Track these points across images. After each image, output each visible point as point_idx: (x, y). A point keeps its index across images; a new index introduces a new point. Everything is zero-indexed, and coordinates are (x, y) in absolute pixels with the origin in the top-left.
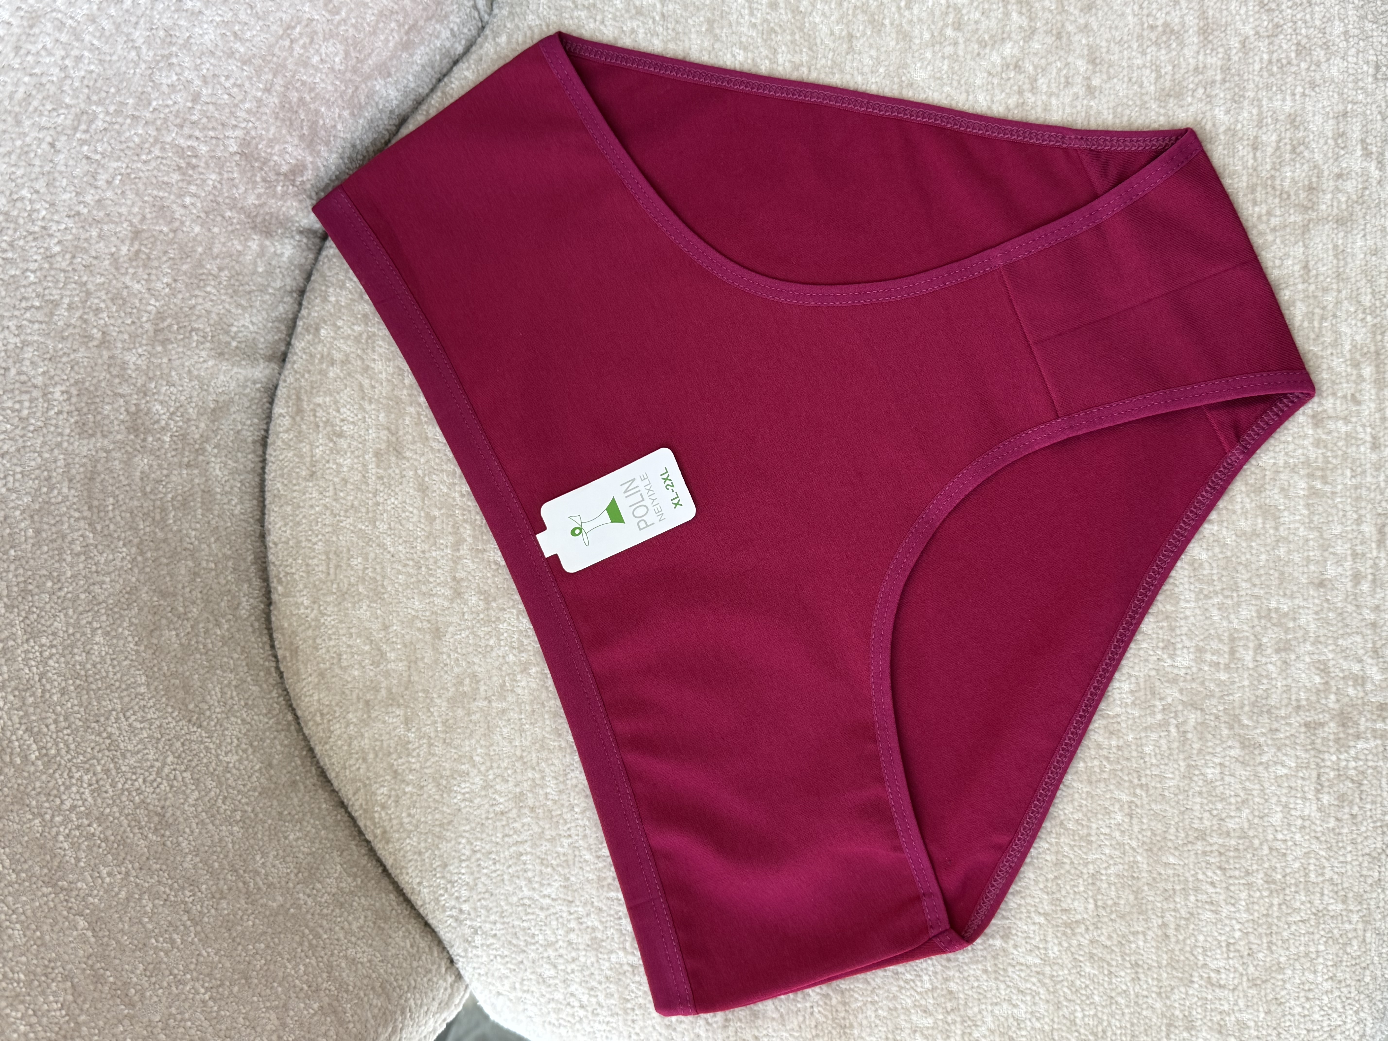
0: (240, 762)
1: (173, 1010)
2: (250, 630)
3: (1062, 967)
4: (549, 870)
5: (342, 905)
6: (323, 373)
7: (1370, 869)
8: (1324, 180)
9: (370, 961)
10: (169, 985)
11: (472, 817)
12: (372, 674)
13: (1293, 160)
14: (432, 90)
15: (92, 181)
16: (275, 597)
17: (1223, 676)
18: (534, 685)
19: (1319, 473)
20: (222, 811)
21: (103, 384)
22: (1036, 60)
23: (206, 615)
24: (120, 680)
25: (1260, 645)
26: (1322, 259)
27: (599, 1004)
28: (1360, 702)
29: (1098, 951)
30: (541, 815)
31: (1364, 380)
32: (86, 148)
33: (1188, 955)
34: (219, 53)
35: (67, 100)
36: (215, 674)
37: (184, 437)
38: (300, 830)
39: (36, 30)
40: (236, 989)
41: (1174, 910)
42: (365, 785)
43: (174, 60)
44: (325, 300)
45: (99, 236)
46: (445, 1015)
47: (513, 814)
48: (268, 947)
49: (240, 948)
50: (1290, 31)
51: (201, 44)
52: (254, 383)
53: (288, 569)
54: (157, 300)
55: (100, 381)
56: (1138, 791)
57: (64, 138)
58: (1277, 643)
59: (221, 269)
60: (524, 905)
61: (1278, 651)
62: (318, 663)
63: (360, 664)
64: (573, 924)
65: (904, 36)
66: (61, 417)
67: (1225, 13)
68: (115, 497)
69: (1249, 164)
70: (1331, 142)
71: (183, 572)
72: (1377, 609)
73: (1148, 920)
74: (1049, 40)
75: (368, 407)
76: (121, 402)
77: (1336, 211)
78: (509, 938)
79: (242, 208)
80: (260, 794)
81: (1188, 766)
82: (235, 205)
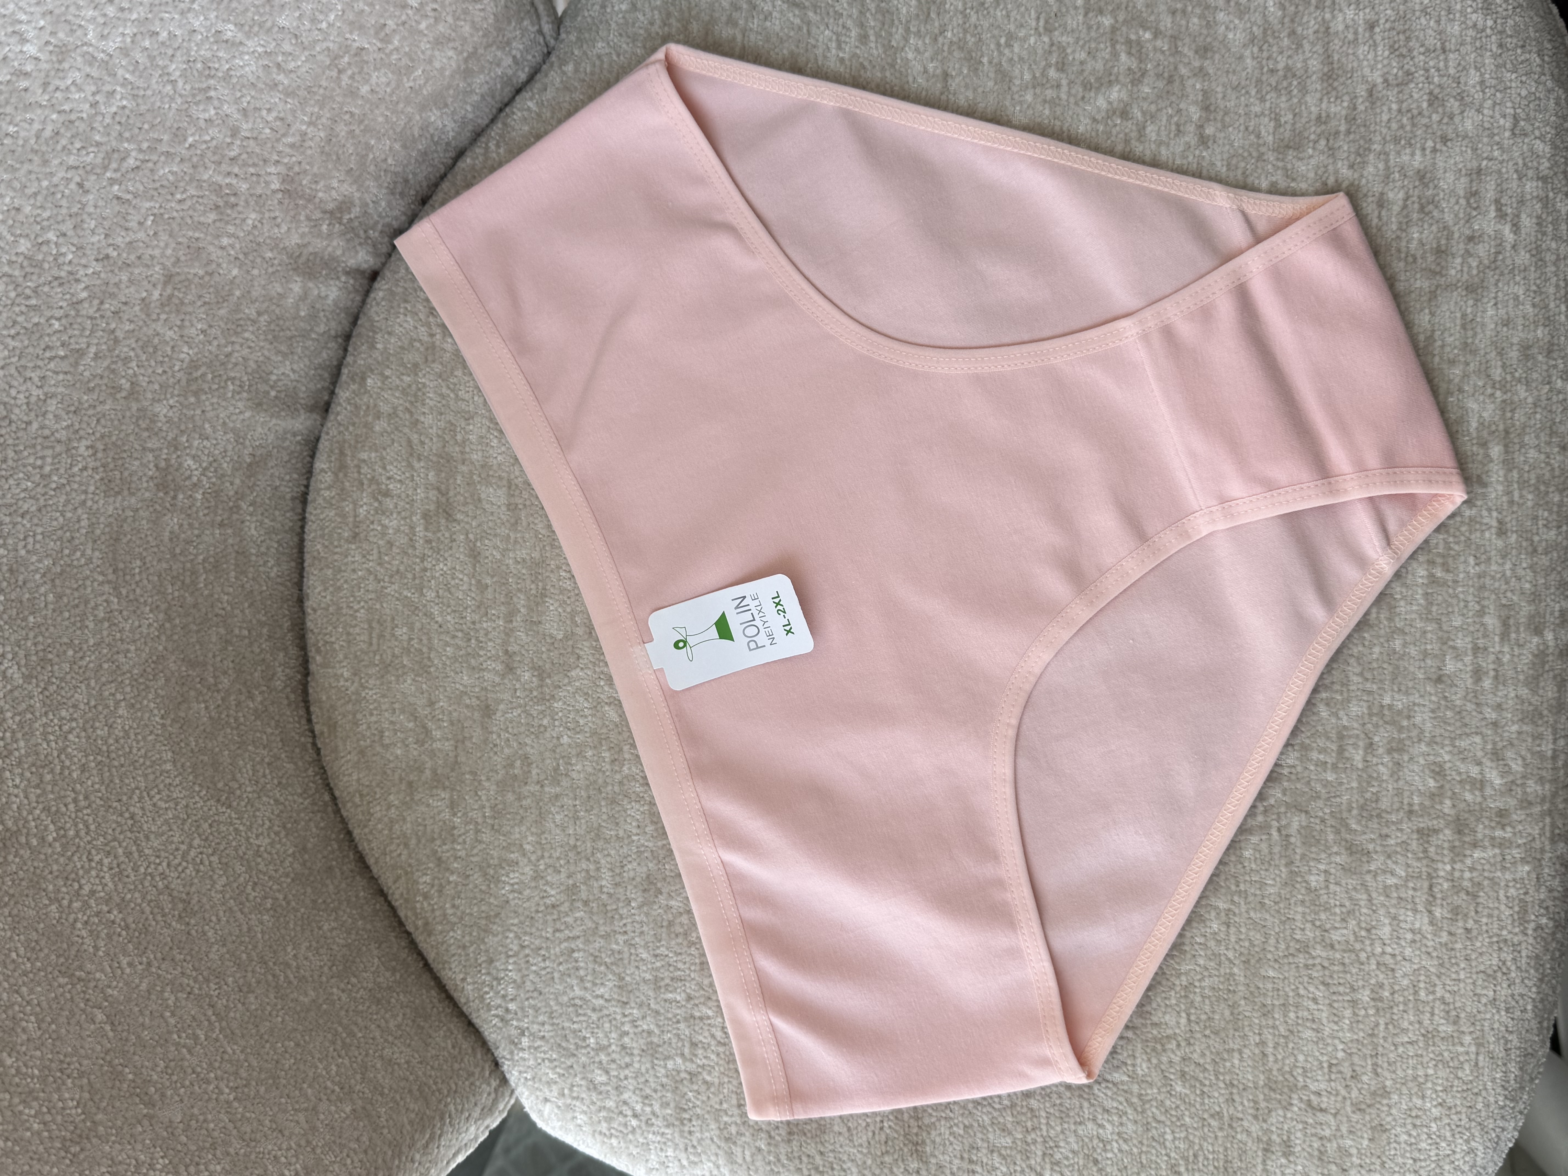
0: (272, 844)
1: (196, 1111)
2: (286, 702)
3: (1151, 1085)
4: (603, 968)
5: (378, 1002)
6: (368, 426)
7: (1485, 988)
8: (1454, 242)
9: (407, 1062)
10: (192, 1084)
11: (520, 910)
12: (415, 753)
13: (1421, 220)
14: (493, 121)
15: (122, 222)
16: (313, 667)
17: (1330, 777)
18: (590, 769)
19: (1439, 560)
20: (251, 898)
21: (132, 438)
22: (1145, 106)
23: (238, 686)
24: (145, 756)
25: (1371, 744)
26: (1449, 329)
27: (653, 1113)
28: (1477, 807)
29: (1190, 1069)
30: (595, 910)
31: (1492, 461)
32: (116, 187)
33: (1287, 1076)
34: (260, 85)
35: (97, 138)
36: (247, 750)
37: (217, 493)
38: (336, 919)
39: (66, 65)
40: (262, 1089)
41: (1273, 1027)
42: (407, 873)
43: (212, 93)
44: (372, 347)
45: (130, 281)
46: (486, 1121)
47: (565, 907)
48: (297, 1045)
49: (268, 1045)
50: (1421, 79)
51: (242, 76)
52: (294, 435)
53: (327, 637)
54: (190, 348)
55: (127, 435)
56: (1236, 898)
57: (94, 177)
58: (1389, 743)
59: (259, 314)
60: (574, 1005)
61: (1390, 751)
62: (358, 740)
63: (403, 741)
64: (627, 1028)
65: (1003, 76)
66: (85, 474)
67: (1351, 57)
68: (143, 559)
70: (1463, 202)
71: (214, 640)
72: (1499, 707)
73: (1245, 1037)
74: (1160, 84)
75: (417, 465)
76: (150, 456)
77: (1466, 277)
78: (558, 1040)
79: (284, 248)
80: (293, 880)
81: (1291, 872)
82: (277, 246)
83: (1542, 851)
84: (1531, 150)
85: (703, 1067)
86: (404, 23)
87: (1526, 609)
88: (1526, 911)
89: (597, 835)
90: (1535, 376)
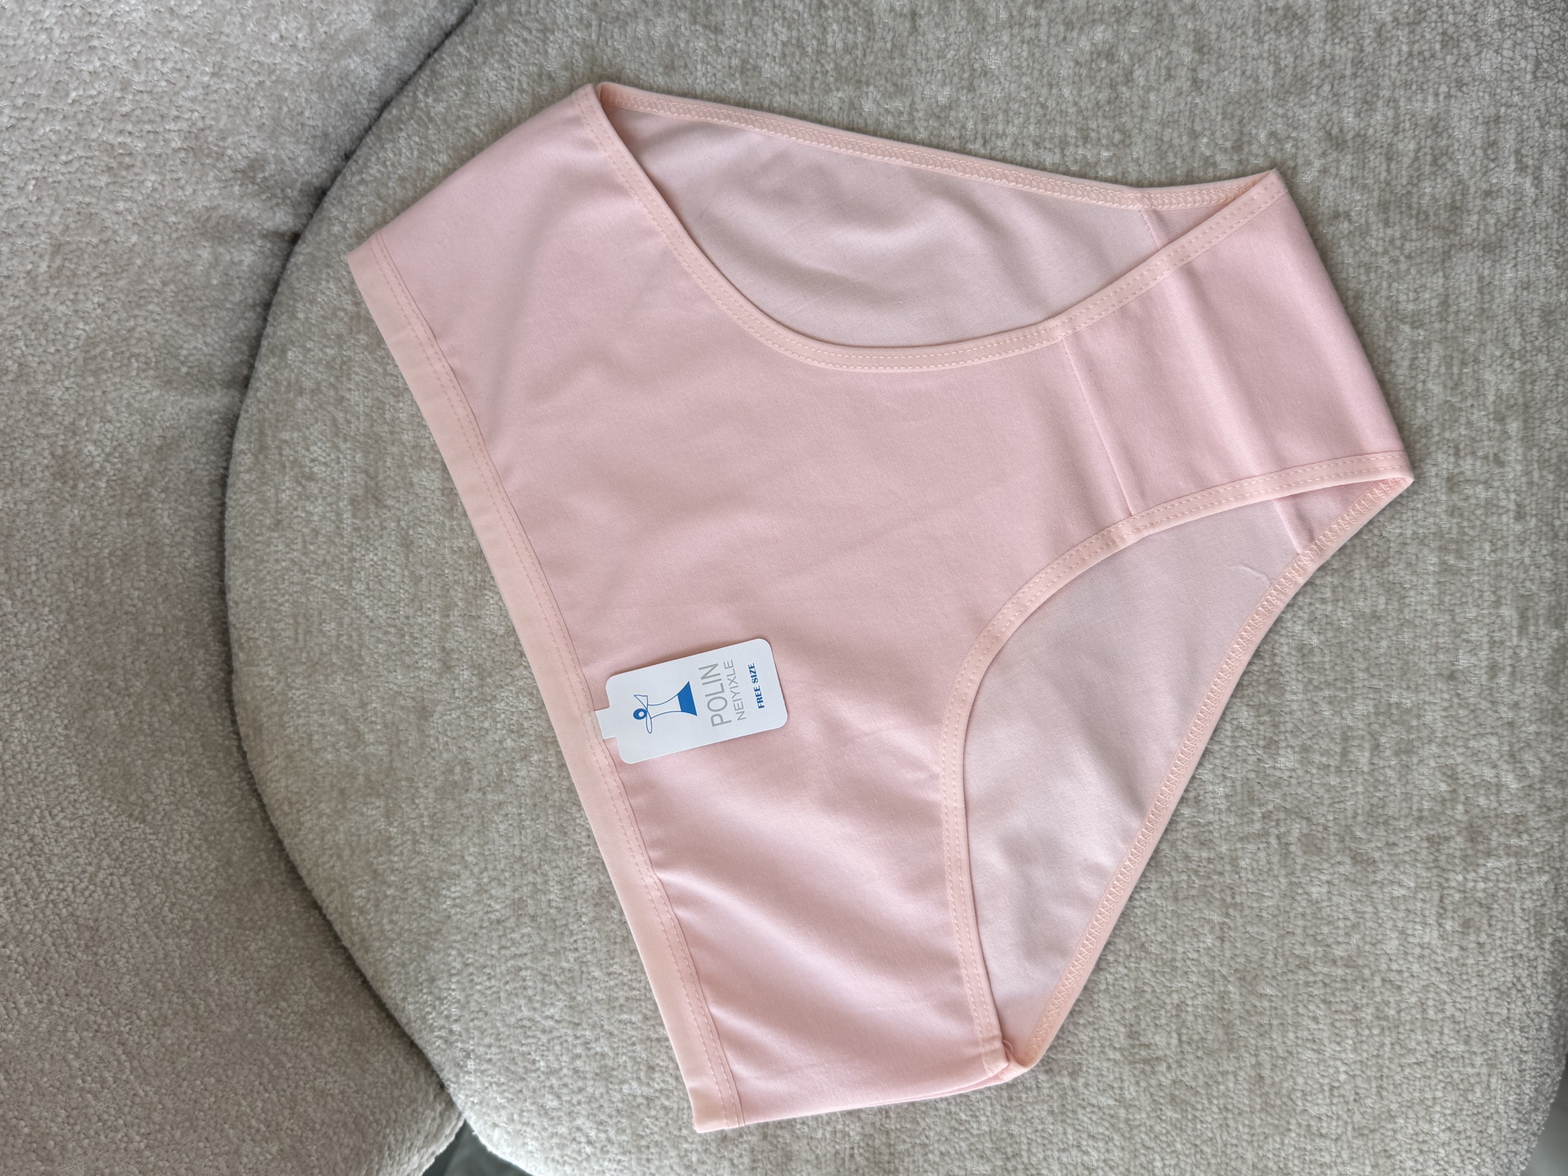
0: (192, 860)
1: (101, 1164)
2: (207, 703)
3: (1139, 1109)
4: (552, 987)
5: (311, 1027)
6: (290, 403)
7: (1498, 1006)
8: (1470, 198)
9: (342, 1092)
10: (97, 1134)
11: (463, 926)
12: (347, 758)
13: (1434, 173)
14: (420, 68)
16: (236, 665)
17: (1334, 780)
18: (534, 775)
19: (1452, 546)
20: (168, 920)
21: (22, 424)
22: (1132, 47)
23: (152, 689)
24: (46, 772)
25: (1378, 745)
26: (1464, 293)
27: (609, 1140)
28: (1492, 814)
29: (1181, 1093)
30: (543, 925)
31: (1509, 438)
33: (1285, 1099)
34: (151, 33)
36: (163, 758)
37: (124, 481)
38: (264, 938)
40: (178, 1134)
41: (1271, 1048)
43: (95, 43)
44: (293, 316)
45: (12, 252)
46: (432, 1148)
47: (511, 923)
48: (219, 1081)
49: (185, 1084)
50: (1434, 17)
51: (128, 22)
52: (210, 413)
53: (250, 633)
54: (87, 323)
55: (17, 421)
58: (1397, 743)
59: (164, 284)
60: (523, 1027)
61: (1397, 754)
62: (286, 744)
63: (333, 745)
64: (579, 1050)
65: (977, 14)
68: (40, 556)
70: (1479, 152)
71: (124, 640)
72: (1516, 706)
73: (1240, 1058)
74: (1149, 23)
75: (343, 446)
76: (45, 444)
77: (1482, 235)
78: (506, 1063)
79: (190, 212)
80: (216, 898)
81: (1291, 883)
82: (181, 209)
83: (1561, 858)
84: (1555, 95)
85: (661, 1091)
87: (1545, 600)
88: (1543, 924)
89: (544, 846)
90: (1557, 344)
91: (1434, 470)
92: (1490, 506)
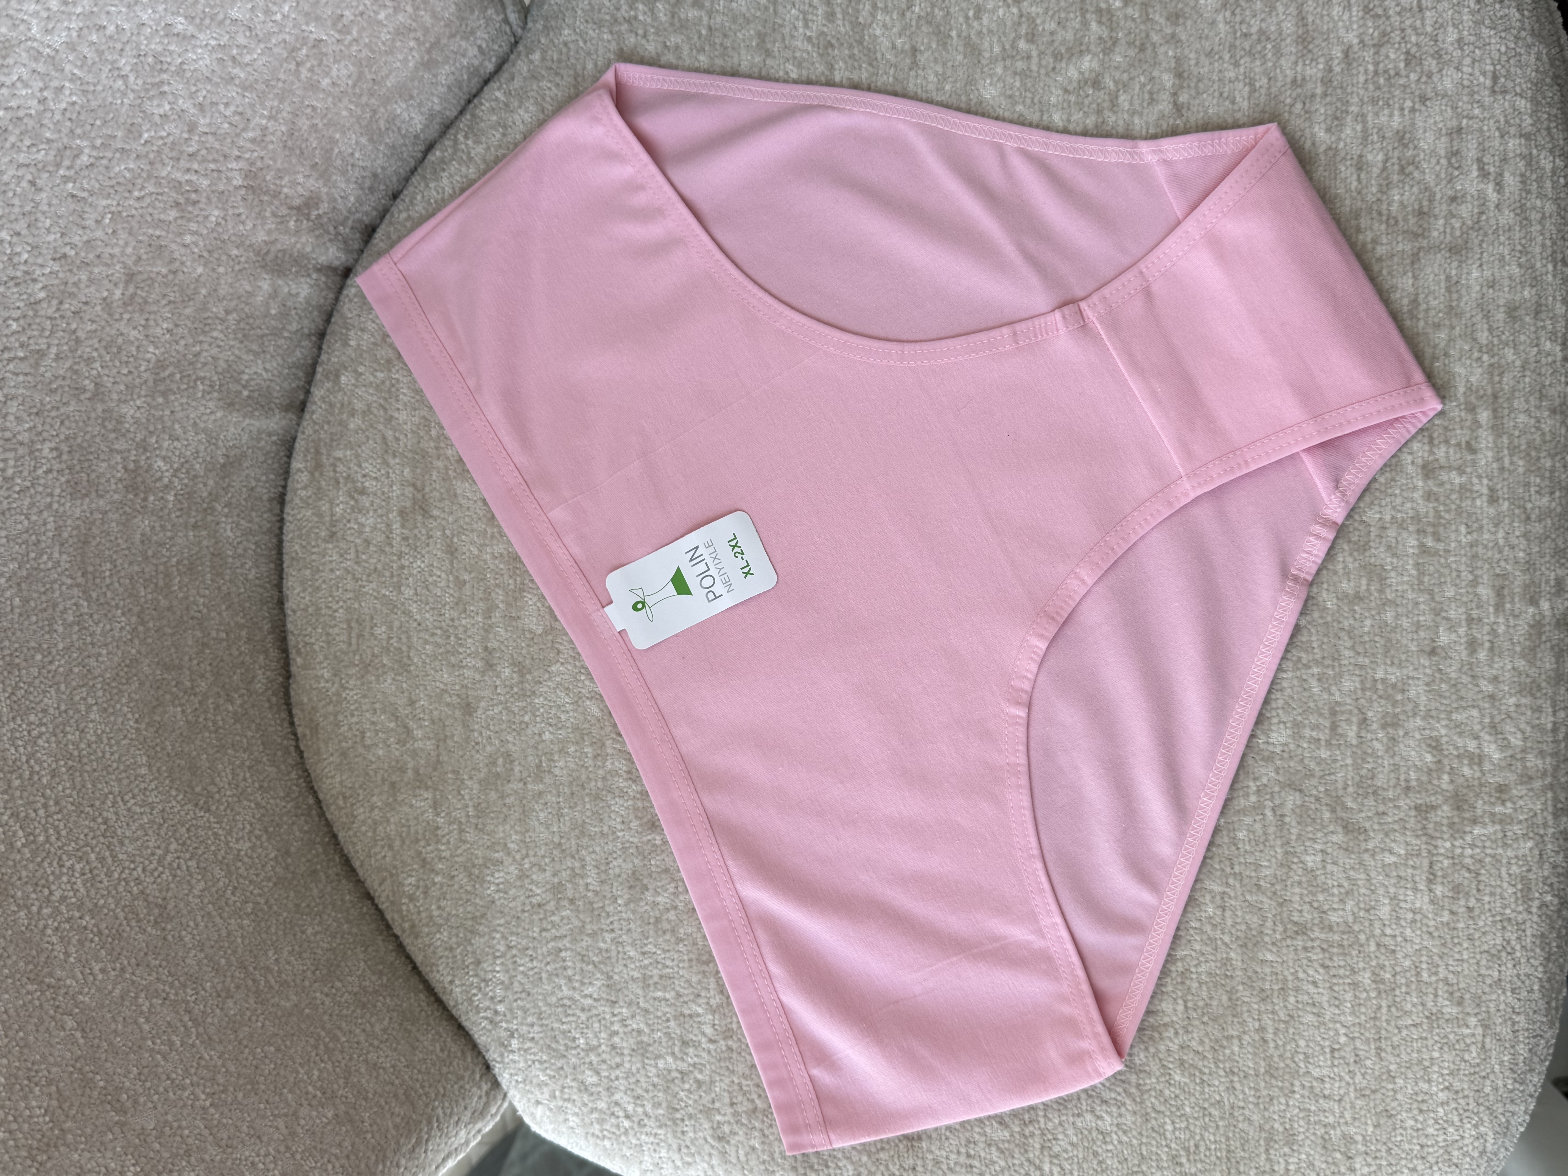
0: (253, 848)
1: (170, 1118)
2: (267, 705)
3: (1149, 1074)
4: (590, 967)
5: (364, 1006)
6: (343, 424)
7: (1489, 968)
8: (1436, 204)
9: (394, 1066)
10: (166, 1090)
11: (507, 910)
12: (397, 753)
13: (1402, 181)
14: (462, 112)
15: (79, 221)
16: (294, 669)
17: (1324, 754)
18: (572, 765)
19: (1430, 529)
20: (231, 902)
21: (98, 440)
22: (1117, 75)
23: (216, 689)
24: (119, 761)
25: (1365, 719)
26: (1433, 292)
27: (646, 1114)
28: (1476, 783)
29: (1189, 1057)
30: (581, 908)
31: (1480, 426)
32: (70, 185)
33: (1288, 1062)
34: (216, 79)
35: (48, 135)
36: (226, 754)
37: (190, 495)
38: (320, 923)
39: (10, 60)
40: (240, 1095)
41: (1273, 1013)
42: (392, 875)
43: (166, 88)
44: (346, 344)
45: (89, 280)
46: (479, 1126)
47: (551, 906)
48: (278, 1050)
49: (247, 1050)
50: (1398, 39)
51: (195, 70)
52: (270, 435)
53: (307, 639)
54: (157, 348)
55: (94, 437)
56: (1231, 881)
57: (46, 175)
58: (1383, 717)
59: (227, 312)
60: (564, 1005)
61: (1384, 726)
62: (340, 742)
63: (384, 742)
64: (616, 1027)
65: (973, 49)
66: (50, 476)
67: (1326, 18)
68: (113, 562)
69: (1353, 187)
70: (1443, 161)
71: (190, 643)
72: (1495, 679)
73: (1243, 1023)
74: (1132, 52)
75: (392, 461)
76: (118, 458)
77: (1448, 238)
78: (548, 1041)
79: (250, 245)
80: (275, 884)
81: (1287, 853)
82: (243, 243)
83: (1545, 825)
84: (1513, 107)
85: (694, 1065)
86: (362, 14)
87: (1520, 579)
88: (1530, 889)
89: (582, 832)
90: (1523, 338)
91: (1409, 458)
92: (1464, 490)
